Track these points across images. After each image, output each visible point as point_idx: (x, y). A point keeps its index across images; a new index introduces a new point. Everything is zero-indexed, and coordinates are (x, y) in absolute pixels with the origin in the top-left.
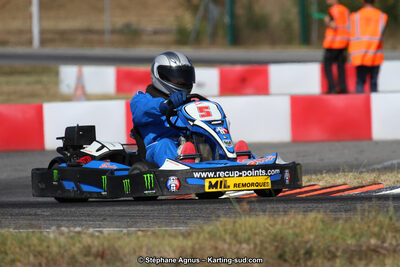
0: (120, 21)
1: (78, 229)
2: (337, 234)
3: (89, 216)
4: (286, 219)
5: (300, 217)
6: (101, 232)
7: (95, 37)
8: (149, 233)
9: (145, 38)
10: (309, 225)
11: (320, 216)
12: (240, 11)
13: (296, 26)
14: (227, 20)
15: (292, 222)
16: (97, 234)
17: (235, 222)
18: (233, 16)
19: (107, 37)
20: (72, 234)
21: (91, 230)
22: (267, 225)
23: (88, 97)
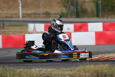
0: (45, 11)
1: (40, 69)
2: (113, 70)
3: (41, 65)
4: (99, 66)
5: (103, 65)
6: (47, 70)
7: (37, 15)
8: (61, 70)
9: (52, 15)
10: (105, 68)
11: (108, 65)
12: (79, 8)
13: (95, 12)
14: (75, 10)
15: (101, 67)
16: (46, 70)
17: (84, 67)
18: (77, 9)
19: (41, 15)
20: (39, 70)
21: (44, 69)
22: (94, 68)
23: (37, 33)
